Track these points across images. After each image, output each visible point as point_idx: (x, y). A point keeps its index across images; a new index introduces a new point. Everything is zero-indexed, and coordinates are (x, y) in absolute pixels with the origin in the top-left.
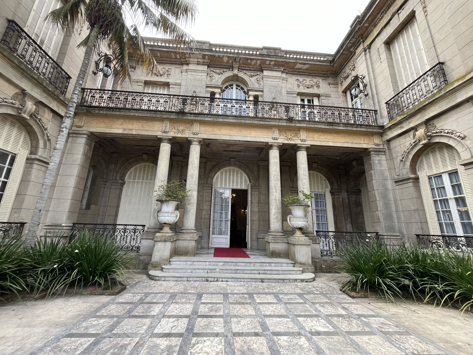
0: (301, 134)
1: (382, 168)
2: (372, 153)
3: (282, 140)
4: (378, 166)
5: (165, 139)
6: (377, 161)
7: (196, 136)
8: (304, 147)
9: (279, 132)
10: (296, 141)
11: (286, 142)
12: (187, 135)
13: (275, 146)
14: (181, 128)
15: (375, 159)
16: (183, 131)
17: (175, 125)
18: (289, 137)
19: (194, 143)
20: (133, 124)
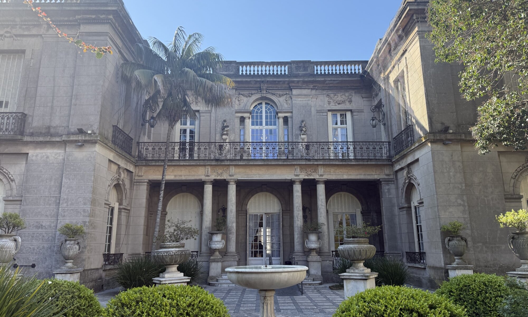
0: (319, 170)
1: (390, 196)
2: (382, 183)
3: (303, 176)
4: (387, 194)
5: (208, 182)
6: (386, 190)
7: (232, 178)
8: (322, 181)
9: (300, 169)
10: (315, 176)
11: (306, 177)
12: (225, 176)
13: (297, 181)
14: (220, 171)
15: (384, 188)
16: (221, 173)
17: (214, 169)
18: (309, 173)
19: (231, 183)
20: (181, 171)
